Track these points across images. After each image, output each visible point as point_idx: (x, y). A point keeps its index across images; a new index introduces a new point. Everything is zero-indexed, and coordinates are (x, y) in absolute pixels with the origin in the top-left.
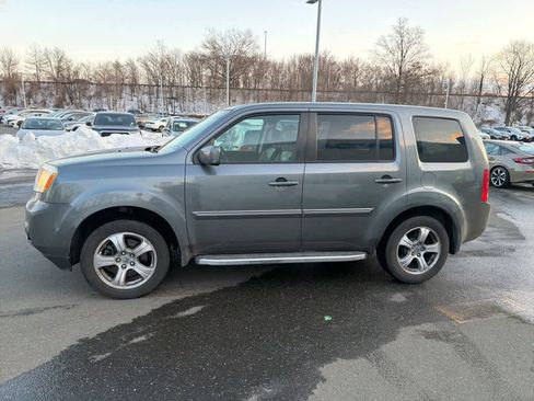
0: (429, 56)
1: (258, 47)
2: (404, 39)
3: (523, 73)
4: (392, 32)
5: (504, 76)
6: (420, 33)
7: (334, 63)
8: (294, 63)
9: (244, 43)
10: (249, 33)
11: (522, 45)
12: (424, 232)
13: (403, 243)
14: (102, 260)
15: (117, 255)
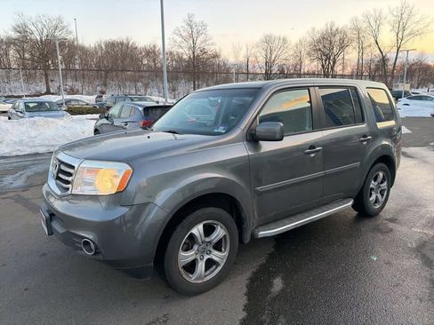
0: (212, 44)
1: (71, 32)
3: (273, 56)
4: (184, 24)
5: (262, 60)
6: (204, 26)
7: (136, 48)
8: (100, 46)
9: (56, 28)
10: (60, 20)
11: (270, 37)
12: (381, 174)
13: (372, 186)
14: (186, 257)
15: (196, 247)
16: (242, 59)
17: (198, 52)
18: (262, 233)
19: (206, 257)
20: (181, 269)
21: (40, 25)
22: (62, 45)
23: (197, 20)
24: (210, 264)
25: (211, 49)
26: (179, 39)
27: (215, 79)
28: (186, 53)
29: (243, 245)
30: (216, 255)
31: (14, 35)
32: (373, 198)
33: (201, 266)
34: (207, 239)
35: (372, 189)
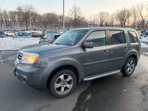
0: (82, 14)
1: (35, 10)
2: (76, 10)
3: (103, 19)
4: (73, 8)
5: (99, 20)
6: (80, 8)
7: (56, 16)
8: (45, 14)
9: (30, 8)
10: (32, 6)
11: (102, 12)
12: (132, 61)
13: (128, 65)
14: (57, 85)
15: (61, 83)
16: (92, 19)
17: (77, 17)
18: (85, 79)
19: (65, 86)
20: (55, 90)
21: (25, 7)
22: (32, 14)
23: (77, 6)
24: (66, 88)
25: (82, 16)
26: (71, 13)
27: (83, 26)
28: (73, 17)
29: (78, 83)
30: (68, 86)
31: (17, 11)
32: (128, 69)
33: (63, 89)
34: (65, 80)
35: (128, 66)
